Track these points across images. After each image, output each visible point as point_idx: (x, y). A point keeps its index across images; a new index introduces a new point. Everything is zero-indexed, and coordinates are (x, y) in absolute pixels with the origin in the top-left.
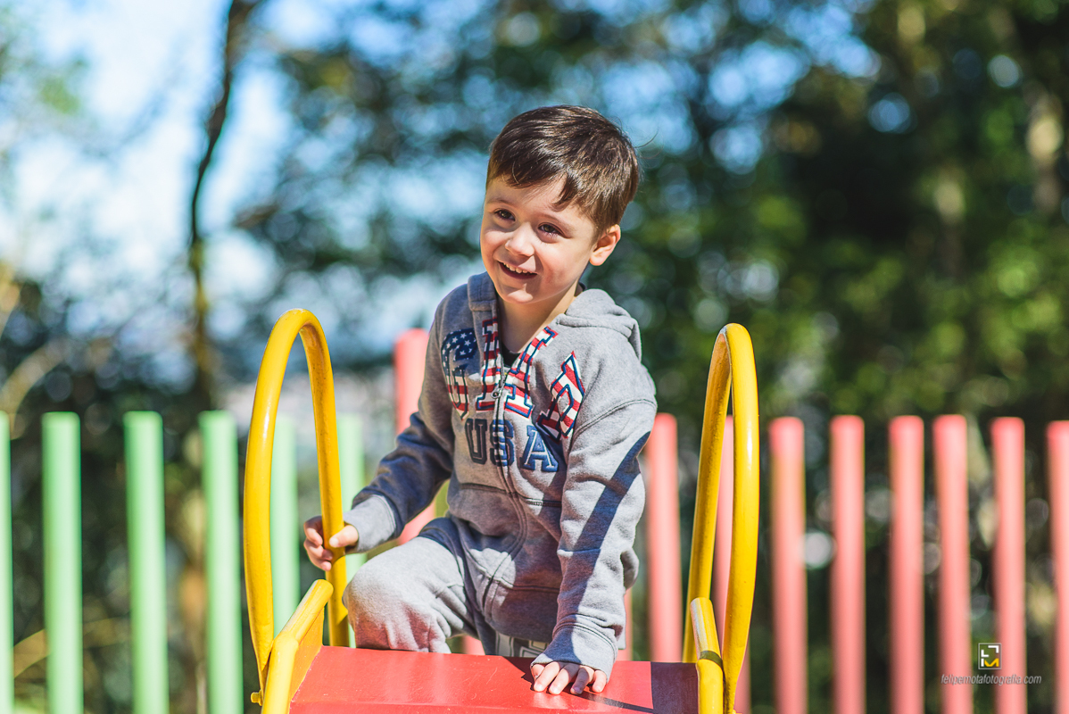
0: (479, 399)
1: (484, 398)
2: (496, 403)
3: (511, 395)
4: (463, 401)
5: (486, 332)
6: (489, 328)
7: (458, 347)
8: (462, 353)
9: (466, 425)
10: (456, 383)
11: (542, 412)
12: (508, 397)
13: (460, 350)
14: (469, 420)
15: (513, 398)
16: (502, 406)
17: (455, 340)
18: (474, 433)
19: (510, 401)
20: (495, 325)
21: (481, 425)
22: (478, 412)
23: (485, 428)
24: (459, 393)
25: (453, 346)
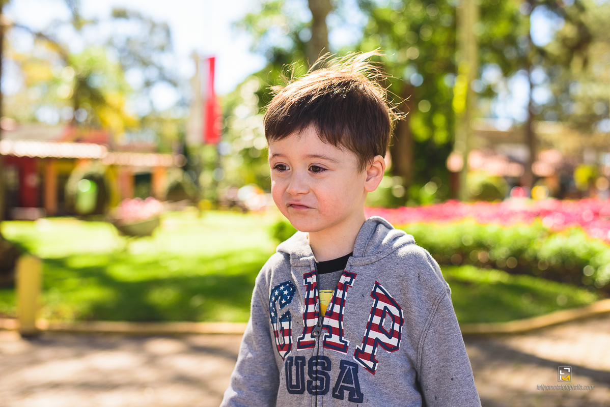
0: (300, 339)
1: (303, 338)
2: (317, 342)
3: (328, 334)
4: (287, 342)
5: (306, 282)
6: (309, 280)
7: (280, 298)
8: (283, 301)
9: (287, 363)
10: (282, 328)
11: (357, 346)
12: (326, 336)
13: (281, 300)
14: (290, 358)
15: (330, 337)
16: (321, 345)
17: (276, 293)
18: (294, 368)
19: (328, 339)
20: (314, 277)
21: (300, 361)
22: (298, 350)
23: (303, 364)
24: (283, 336)
25: (276, 298)
